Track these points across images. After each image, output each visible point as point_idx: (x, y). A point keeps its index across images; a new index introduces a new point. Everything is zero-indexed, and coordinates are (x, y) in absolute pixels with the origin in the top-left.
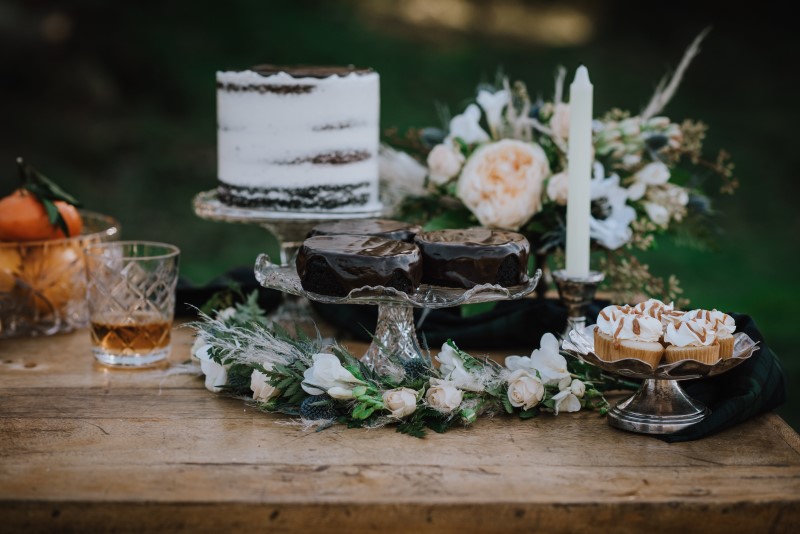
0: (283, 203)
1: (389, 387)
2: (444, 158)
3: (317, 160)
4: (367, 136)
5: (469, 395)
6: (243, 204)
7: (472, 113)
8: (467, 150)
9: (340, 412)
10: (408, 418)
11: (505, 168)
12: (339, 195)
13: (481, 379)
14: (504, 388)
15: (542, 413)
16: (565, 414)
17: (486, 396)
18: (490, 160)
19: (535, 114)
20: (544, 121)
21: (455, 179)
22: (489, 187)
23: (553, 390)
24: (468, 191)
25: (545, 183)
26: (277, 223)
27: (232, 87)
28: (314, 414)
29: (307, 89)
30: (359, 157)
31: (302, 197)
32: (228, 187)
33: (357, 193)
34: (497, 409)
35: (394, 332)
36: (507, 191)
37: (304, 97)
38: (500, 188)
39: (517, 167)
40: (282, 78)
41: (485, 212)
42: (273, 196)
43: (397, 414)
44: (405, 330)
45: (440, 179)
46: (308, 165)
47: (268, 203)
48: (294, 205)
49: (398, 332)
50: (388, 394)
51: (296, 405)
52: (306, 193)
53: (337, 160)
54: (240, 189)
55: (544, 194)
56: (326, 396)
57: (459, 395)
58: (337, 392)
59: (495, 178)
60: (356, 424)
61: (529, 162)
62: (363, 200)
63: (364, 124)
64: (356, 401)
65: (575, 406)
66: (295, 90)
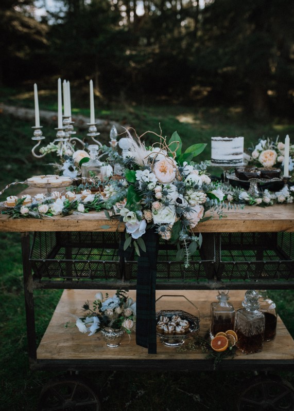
0: (226, 163)
1: (256, 198)
2: (255, 154)
3: (233, 154)
4: (242, 150)
5: (271, 200)
6: (218, 163)
7: (260, 145)
8: (260, 152)
9: (247, 203)
10: (260, 204)
11: (268, 155)
12: (237, 161)
13: (273, 196)
14: (277, 198)
15: (285, 203)
16: (289, 203)
17: (274, 200)
18: (265, 154)
19: (273, 144)
20: (276, 146)
21: (258, 158)
22: (265, 159)
23: (287, 198)
24: (261, 160)
25: (277, 158)
26: (222, 167)
27: (215, 140)
28: (242, 203)
29: (231, 140)
30: (241, 153)
31: (230, 161)
32: (214, 160)
33: (240, 161)
34: (276, 202)
35: (254, 187)
36: (269, 160)
37: (231, 142)
38: (267, 159)
39: (270, 155)
40: (227, 138)
41: (265, 164)
42: (224, 161)
43: (258, 203)
44: (256, 187)
45: (255, 158)
46: (231, 155)
47: (223, 163)
48: (229, 163)
49: (254, 188)
50: (256, 199)
51: (238, 202)
52: (231, 161)
53: (237, 154)
54: (217, 160)
55: (276, 161)
56: (244, 200)
57: (270, 200)
58: (246, 199)
59: (266, 157)
60: (251, 205)
61: (273, 154)
62: (241, 162)
63: (241, 147)
64: (250, 201)
65: (292, 202)
66: (229, 140)
